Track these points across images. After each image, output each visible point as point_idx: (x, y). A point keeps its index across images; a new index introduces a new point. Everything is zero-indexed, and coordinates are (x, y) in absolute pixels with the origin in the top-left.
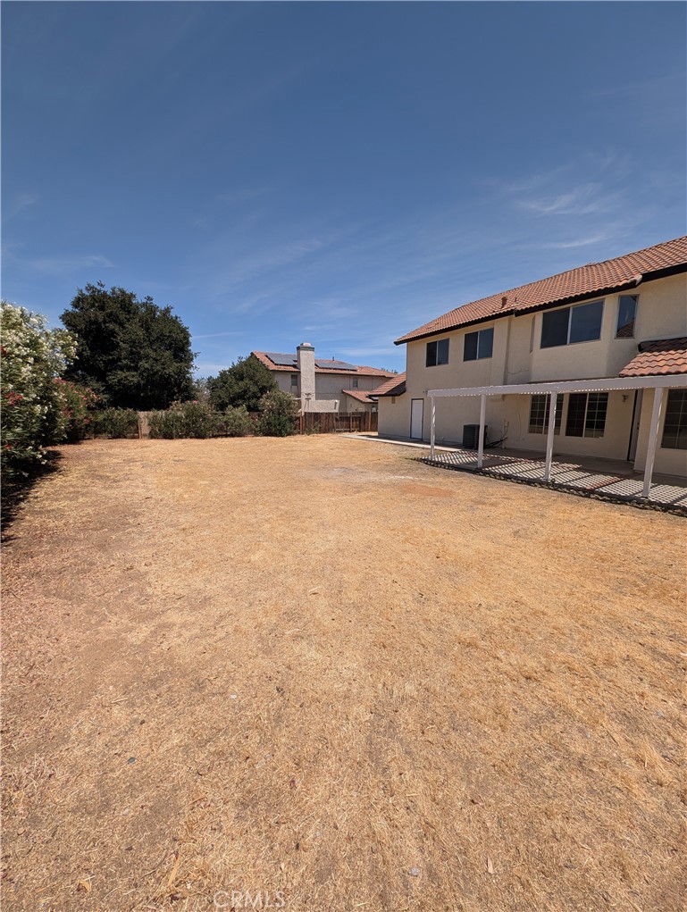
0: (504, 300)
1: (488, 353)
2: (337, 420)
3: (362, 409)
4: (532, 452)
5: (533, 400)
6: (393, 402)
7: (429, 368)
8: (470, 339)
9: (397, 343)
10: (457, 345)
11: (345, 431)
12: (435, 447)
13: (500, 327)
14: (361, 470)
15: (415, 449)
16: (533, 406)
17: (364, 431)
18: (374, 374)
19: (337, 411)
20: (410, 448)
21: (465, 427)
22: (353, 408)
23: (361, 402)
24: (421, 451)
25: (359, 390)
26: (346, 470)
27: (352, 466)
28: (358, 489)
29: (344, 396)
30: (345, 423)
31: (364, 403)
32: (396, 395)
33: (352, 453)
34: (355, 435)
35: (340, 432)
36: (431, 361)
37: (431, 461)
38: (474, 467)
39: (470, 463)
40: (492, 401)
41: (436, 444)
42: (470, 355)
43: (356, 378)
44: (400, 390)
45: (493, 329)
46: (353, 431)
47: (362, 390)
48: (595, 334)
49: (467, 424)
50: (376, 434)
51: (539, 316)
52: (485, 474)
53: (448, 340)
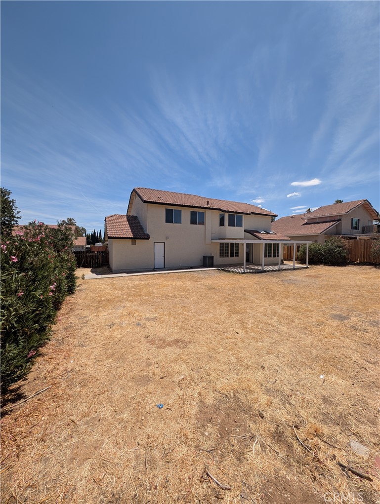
0: (208, 202)
1: (202, 223)
5: (220, 245)
6: (134, 243)
7: (167, 224)
8: (193, 214)
10: (186, 215)
21: (204, 256)
36: (168, 220)
42: (193, 222)
45: (204, 213)
51: (227, 215)
53: (181, 211)
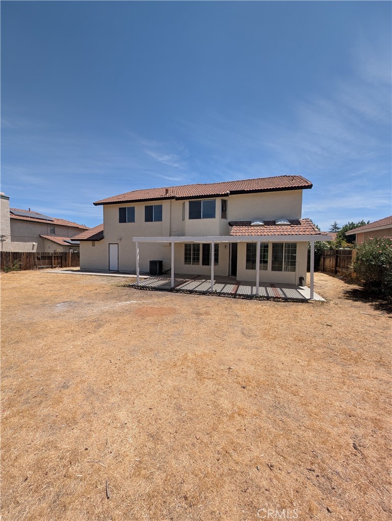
0: (167, 191)
1: (159, 218)
2: (38, 259)
3: (60, 250)
4: (192, 275)
5: (185, 247)
6: (93, 245)
7: (121, 224)
8: (148, 210)
9: (96, 204)
10: (140, 212)
11: (47, 268)
12: (140, 276)
13: (166, 205)
14: (86, 301)
15: (117, 278)
16: (186, 250)
17: (66, 266)
18: (69, 225)
19: (35, 251)
20: (113, 278)
21: (150, 261)
22: (50, 250)
23: (60, 245)
24: (124, 279)
25: (56, 235)
26: (71, 304)
27: (75, 299)
28: (98, 324)
29: (42, 240)
30: (47, 261)
31: (62, 245)
32: (97, 240)
33: (67, 286)
34: (58, 270)
35: (42, 268)
36: (122, 219)
37: (138, 286)
38: (169, 287)
39: (163, 285)
40: (164, 246)
41: (140, 274)
42: (149, 218)
43: (54, 227)
44: (98, 237)
45: (161, 205)
46: (55, 267)
47: (59, 236)
48: (213, 216)
49: (151, 260)
50: (78, 268)
51: (187, 202)
52: (178, 291)
53: (134, 208)
